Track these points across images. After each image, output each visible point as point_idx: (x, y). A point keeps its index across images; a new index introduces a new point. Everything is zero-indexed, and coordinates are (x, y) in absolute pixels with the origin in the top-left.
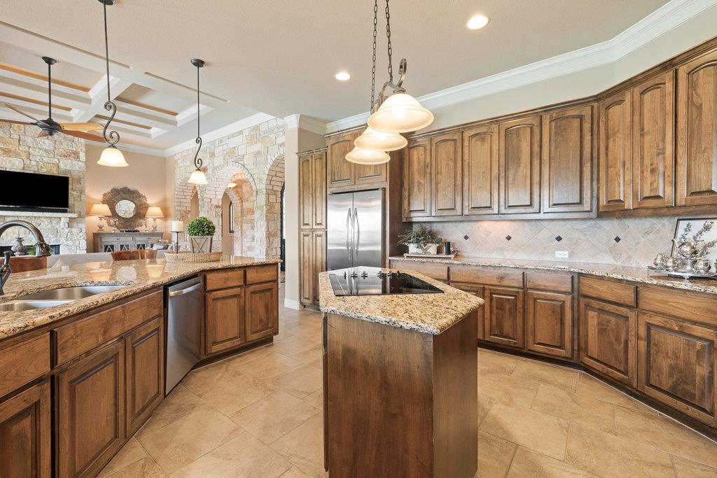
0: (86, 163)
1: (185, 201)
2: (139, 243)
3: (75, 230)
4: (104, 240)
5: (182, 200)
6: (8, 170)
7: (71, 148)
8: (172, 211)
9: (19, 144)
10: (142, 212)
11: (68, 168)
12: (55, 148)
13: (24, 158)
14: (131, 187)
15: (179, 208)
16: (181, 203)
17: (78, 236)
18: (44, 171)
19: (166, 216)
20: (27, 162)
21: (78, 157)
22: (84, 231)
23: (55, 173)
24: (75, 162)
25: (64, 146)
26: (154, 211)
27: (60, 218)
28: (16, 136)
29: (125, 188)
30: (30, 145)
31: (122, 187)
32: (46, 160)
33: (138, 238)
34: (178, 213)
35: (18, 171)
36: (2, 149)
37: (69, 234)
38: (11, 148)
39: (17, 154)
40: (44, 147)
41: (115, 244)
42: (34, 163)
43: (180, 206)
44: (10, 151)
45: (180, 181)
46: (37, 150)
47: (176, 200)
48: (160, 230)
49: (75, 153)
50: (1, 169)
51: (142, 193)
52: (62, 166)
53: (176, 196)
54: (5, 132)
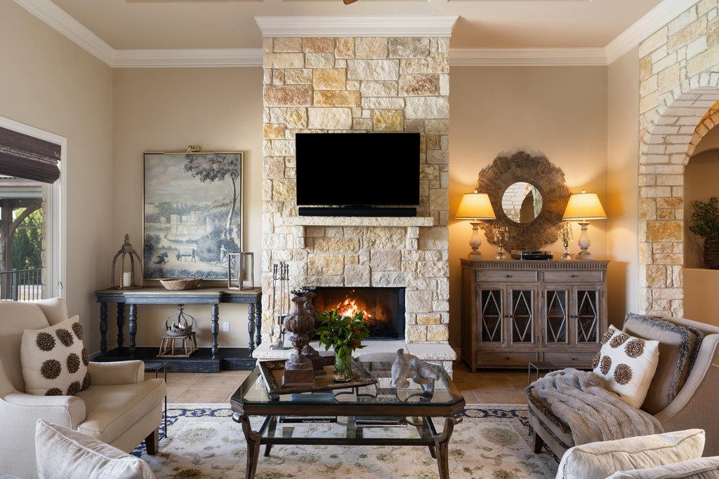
0: (451, 98)
1: (667, 169)
2: (551, 288)
3: (429, 255)
4: (481, 278)
5: (660, 169)
6: (330, 132)
7: (424, 71)
8: (629, 202)
9: (347, 79)
10: (553, 207)
11: (420, 115)
12: (400, 75)
13: (353, 105)
14: (533, 149)
15: (651, 193)
16: (656, 175)
17: (435, 270)
18: (382, 128)
19: (611, 214)
20: (357, 113)
21: (437, 88)
22: (445, 256)
23: (399, 129)
24: (432, 100)
25: (413, 69)
26: (583, 203)
27: (405, 228)
28: (342, 64)
29: (521, 153)
30: (362, 76)
31: (514, 152)
32: (385, 103)
33: (549, 276)
34: (649, 208)
35: (344, 132)
36: (324, 94)
37: (420, 264)
38: (335, 87)
39: (344, 100)
40: (383, 77)
41: (501, 287)
42: (366, 114)
43: (656, 185)
44: (333, 96)
45: (662, 111)
46: (372, 85)
47: (643, 169)
48: (595, 253)
49: (433, 81)
50: (320, 132)
51: (555, 161)
52: (411, 114)
53: (643, 159)
54: (327, 60)
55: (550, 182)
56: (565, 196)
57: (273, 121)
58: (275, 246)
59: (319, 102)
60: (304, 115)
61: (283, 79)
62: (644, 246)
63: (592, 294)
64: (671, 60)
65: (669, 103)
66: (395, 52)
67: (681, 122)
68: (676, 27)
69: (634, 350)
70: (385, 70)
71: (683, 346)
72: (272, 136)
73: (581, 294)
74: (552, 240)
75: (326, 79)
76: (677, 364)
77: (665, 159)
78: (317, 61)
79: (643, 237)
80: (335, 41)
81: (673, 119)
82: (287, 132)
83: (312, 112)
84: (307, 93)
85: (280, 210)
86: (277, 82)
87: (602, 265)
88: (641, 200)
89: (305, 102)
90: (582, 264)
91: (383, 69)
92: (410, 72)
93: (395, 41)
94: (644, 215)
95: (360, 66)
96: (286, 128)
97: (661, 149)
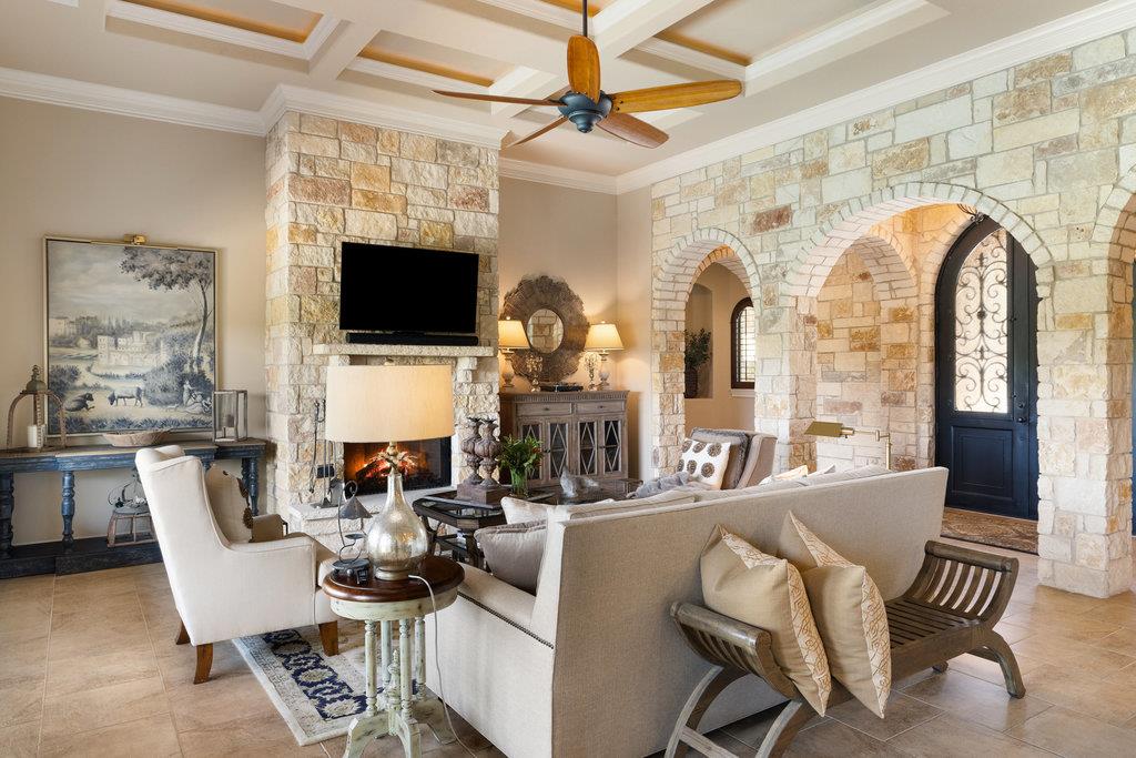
0: (500, 217)
1: (674, 305)
2: (583, 419)
3: (481, 388)
4: (522, 412)
5: (669, 305)
6: (372, 243)
7: (473, 182)
8: (642, 334)
9: (391, 180)
11: (471, 232)
12: (448, 184)
13: (398, 212)
14: (556, 274)
15: (663, 326)
16: (667, 310)
17: (487, 405)
18: (430, 243)
19: (628, 344)
20: (403, 223)
21: (487, 205)
22: (496, 390)
23: (448, 246)
24: (482, 217)
25: (463, 179)
26: (603, 334)
27: (456, 358)
28: (385, 161)
29: (544, 278)
30: (408, 179)
31: (537, 276)
32: (433, 214)
33: (582, 407)
34: (661, 340)
35: (389, 244)
36: (365, 194)
37: (471, 398)
38: (379, 188)
39: (388, 205)
40: (430, 183)
41: (540, 420)
42: (413, 224)
43: (666, 320)
44: (375, 198)
45: (676, 252)
46: (420, 191)
47: (657, 303)
48: (613, 385)
49: (482, 195)
50: (360, 241)
51: (576, 289)
52: (460, 229)
53: (657, 295)
54: (368, 153)
55: (572, 309)
56: (584, 327)
57: (301, 220)
58: (305, 380)
59: (358, 203)
60: (340, 217)
61: (313, 167)
62: (658, 377)
63: (615, 423)
64: (683, 208)
65: (683, 247)
66: (443, 157)
67: (687, 264)
68: (688, 181)
69: (714, 451)
70: (433, 174)
71: (742, 445)
72: (300, 240)
73: (607, 424)
74: (573, 370)
75: (368, 178)
76: (740, 456)
77: (672, 296)
78: (356, 153)
79: (656, 368)
80: (377, 131)
81: (683, 261)
82: (319, 236)
83: (350, 215)
84: (343, 190)
85: (311, 335)
86: (305, 171)
87: (623, 395)
88: (654, 333)
89: (342, 201)
90: (605, 395)
91: (431, 175)
92: (459, 182)
93: (444, 145)
94: (657, 347)
95: (406, 166)
96: (317, 231)
97: (670, 287)
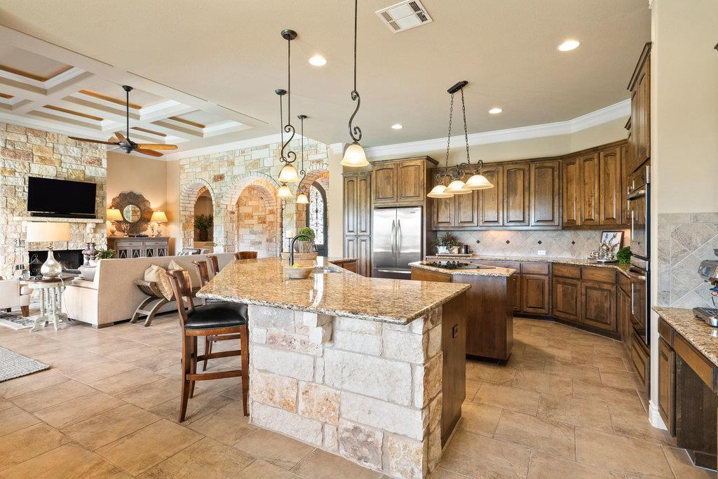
0: (107, 169)
1: (189, 205)
2: (148, 248)
3: (98, 235)
4: (119, 245)
5: (187, 205)
6: (44, 177)
7: (95, 155)
8: (176, 215)
9: (53, 152)
10: (146, 216)
11: (93, 174)
12: (82, 155)
13: (57, 165)
14: (137, 191)
15: (184, 213)
16: (186, 207)
18: (73, 178)
19: (169, 220)
20: (60, 169)
21: (101, 164)
22: (106, 236)
23: (82, 180)
24: (99, 169)
25: (89, 154)
26: (159, 216)
28: (51, 145)
29: (131, 193)
30: (62, 152)
31: (129, 191)
32: (74, 167)
33: (147, 244)
34: (183, 218)
35: (52, 178)
36: (40, 157)
38: (47, 155)
39: (51, 163)
40: (73, 155)
41: (127, 248)
42: (65, 170)
43: (185, 211)
44: (45, 159)
45: (188, 186)
46: (68, 157)
47: (181, 204)
48: (163, 235)
49: (99, 161)
50: (38, 176)
51: (146, 197)
52: (88, 173)
53: (181, 201)
54: (42, 141)
55: (145, 205)
56: (151, 212)
57: (7, 166)
58: (9, 230)
59: (37, 161)
60: (28, 166)
61: (13, 145)
62: (181, 232)
63: (163, 249)
64: (191, 170)
65: (191, 184)
67: (194, 191)
68: (193, 160)
70: (75, 152)
72: (6, 175)
75: (40, 149)
77: (188, 202)
78: (36, 141)
79: (181, 228)
80: (46, 133)
81: (191, 189)
82: (17, 174)
83: (32, 165)
84: (29, 156)
85: (12, 213)
86: (9, 147)
87: (167, 239)
88: (180, 216)
89: (28, 160)
90: (158, 239)
91: (73, 151)
94: (181, 221)
95: (61, 148)
96: (15, 171)
97: (187, 199)
